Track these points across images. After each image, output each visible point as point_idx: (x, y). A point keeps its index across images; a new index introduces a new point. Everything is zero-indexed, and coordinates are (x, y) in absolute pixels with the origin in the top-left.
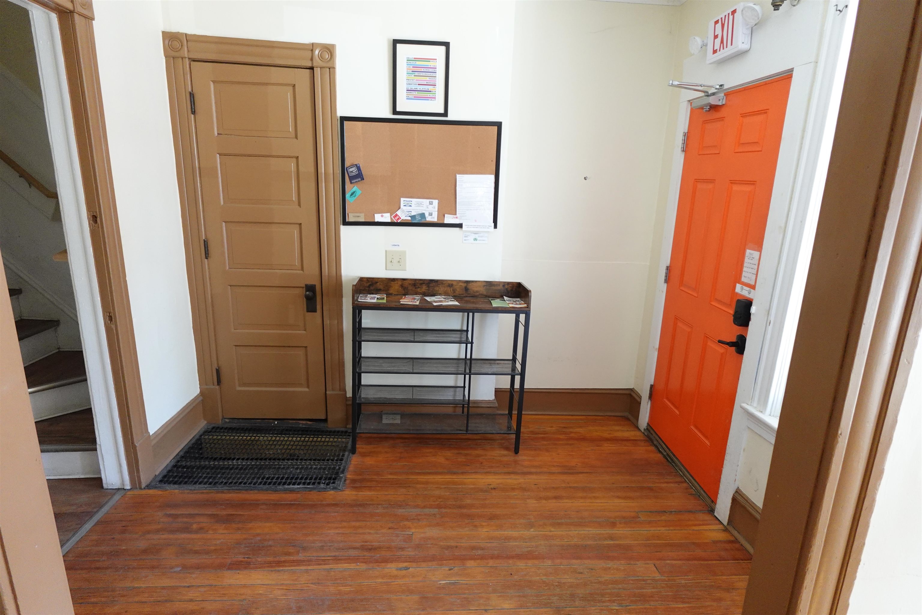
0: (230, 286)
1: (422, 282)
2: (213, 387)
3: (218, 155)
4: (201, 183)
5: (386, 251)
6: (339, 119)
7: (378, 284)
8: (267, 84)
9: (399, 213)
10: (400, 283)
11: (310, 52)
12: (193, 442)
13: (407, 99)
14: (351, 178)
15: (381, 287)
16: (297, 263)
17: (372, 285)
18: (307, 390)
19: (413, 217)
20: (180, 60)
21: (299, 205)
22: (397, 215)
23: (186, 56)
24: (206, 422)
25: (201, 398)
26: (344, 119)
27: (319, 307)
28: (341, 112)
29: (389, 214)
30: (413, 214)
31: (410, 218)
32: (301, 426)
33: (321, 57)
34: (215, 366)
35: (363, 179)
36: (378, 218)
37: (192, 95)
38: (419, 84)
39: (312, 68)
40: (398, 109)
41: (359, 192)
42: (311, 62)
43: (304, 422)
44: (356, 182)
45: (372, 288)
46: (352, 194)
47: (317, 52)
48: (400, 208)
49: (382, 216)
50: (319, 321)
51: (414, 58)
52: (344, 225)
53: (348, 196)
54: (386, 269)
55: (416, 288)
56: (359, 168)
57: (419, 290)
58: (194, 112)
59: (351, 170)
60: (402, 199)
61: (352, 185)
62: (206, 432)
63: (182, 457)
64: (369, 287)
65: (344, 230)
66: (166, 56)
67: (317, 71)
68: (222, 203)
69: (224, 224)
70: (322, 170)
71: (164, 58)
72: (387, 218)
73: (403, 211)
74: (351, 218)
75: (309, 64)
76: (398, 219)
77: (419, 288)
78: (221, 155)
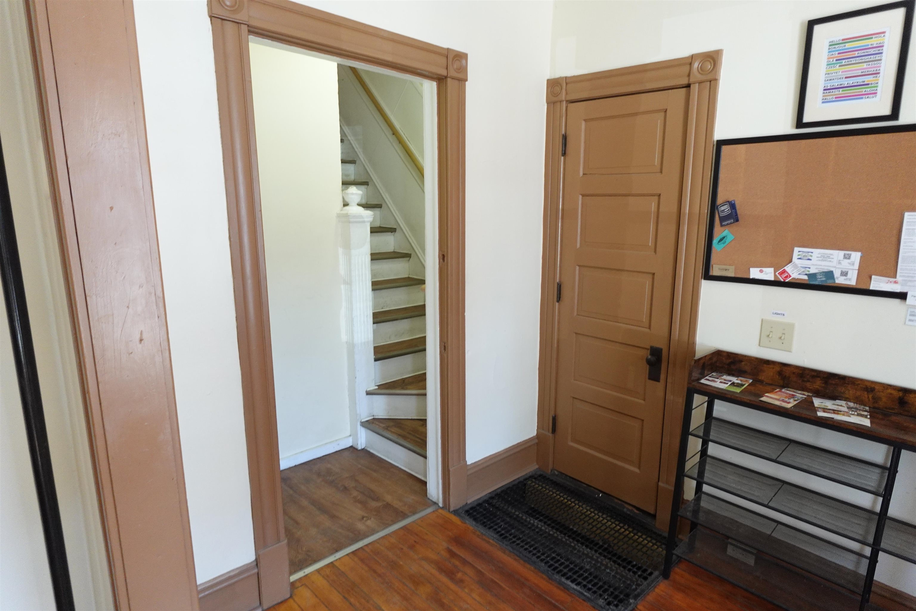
0: (576, 333)
1: (815, 374)
2: (547, 433)
3: (580, 197)
4: (562, 226)
5: (762, 320)
6: (715, 143)
7: (743, 363)
8: (636, 114)
9: (789, 268)
10: (778, 368)
11: (688, 66)
12: (514, 483)
13: (823, 102)
14: (722, 219)
15: (747, 368)
16: (645, 319)
17: (733, 363)
18: (637, 470)
19: (812, 276)
20: (559, 104)
21: (655, 251)
22: (784, 271)
23: (563, 98)
24: (537, 467)
25: (536, 441)
26: (721, 143)
27: (662, 376)
28: (720, 134)
29: (772, 270)
30: (813, 271)
31: (806, 277)
32: (625, 510)
33: (701, 70)
34: (552, 414)
35: (737, 220)
36: (755, 273)
37: (565, 138)
38: (846, 78)
39: (688, 86)
40: (806, 119)
41: (730, 238)
42: (687, 79)
43: (630, 508)
44: (728, 224)
45: (733, 367)
46: (721, 240)
47: (696, 65)
48: (791, 261)
49: (761, 271)
50: (661, 394)
51: (843, 40)
52: (705, 279)
53: (715, 242)
54: (759, 345)
55: (803, 381)
56: (733, 206)
57: (808, 385)
58: (564, 154)
59: (722, 208)
60: (796, 250)
61: (723, 228)
62: (531, 477)
63: (497, 495)
64: (729, 364)
65: (706, 286)
66: (548, 103)
67: (695, 88)
68: (578, 246)
69: (577, 268)
70: (686, 209)
71: (546, 105)
72: (768, 274)
73: (796, 266)
74: (715, 271)
75: (685, 81)
76: (786, 277)
77: (808, 381)
78: (583, 195)
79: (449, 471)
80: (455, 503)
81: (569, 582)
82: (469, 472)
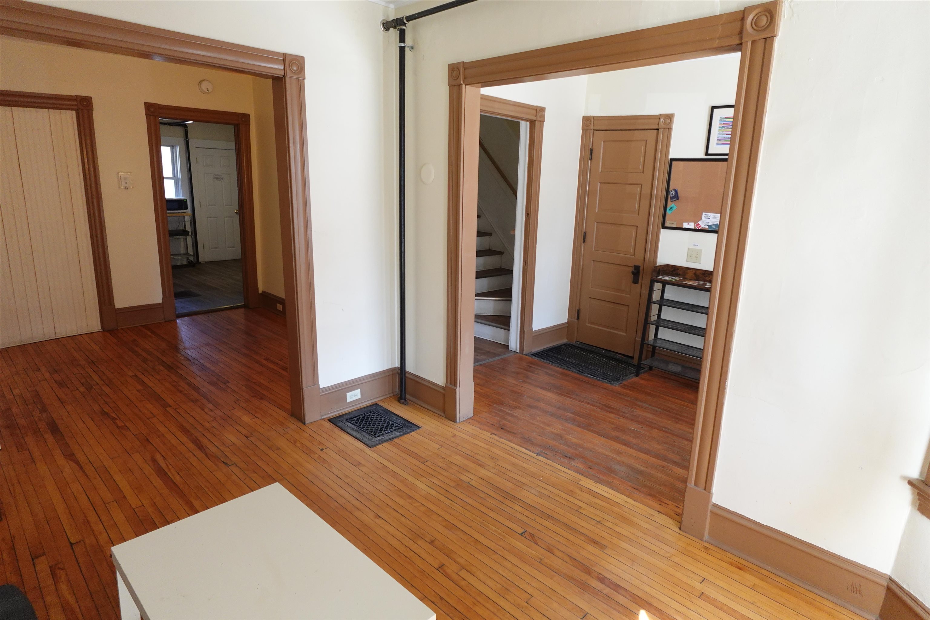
0: (593, 261)
1: (710, 273)
2: (574, 320)
3: (599, 183)
4: (588, 199)
5: (688, 248)
6: (670, 160)
7: (679, 270)
8: (632, 141)
9: (700, 223)
10: (694, 272)
11: (658, 120)
12: (556, 346)
13: (717, 145)
14: (671, 198)
15: (681, 273)
16: (632, 251)
17: (674, 270)
18: (625, 334)
19: (710, 226)
20: (589, 131)
21: (638, 214)
22: (698, 224)
23: (591, 128)
24: (567, 340)
25: (567, 325)
26: (672, 160)
27: (640, 281)
28: (672, 156)
29: (693, 224)
30: (710, 224)
31: (707, 227)
32: (617, 357)
33: (664, 122)
34: (577, 308)
35: (678, 199)
36: (685, 225)
37: (592, 150)
38: (726, 135)
39: (658, 129)
40: (710, 152)
41: (675, 207)
42: (657, 126)
43: (620, 356)
44: (674, 201)
45: (674, 273)
46: (670, 209)
47: (662, 120)
48: (701, 219)
49: (688, 224)
50: (639, 290)
51: (725, 117)
52: (662, 229)
53: (668, 209)
54: (687, 261)
55: (705, 277)
56: (676, 192)
57: (706, 278)
58: (591, 159)
59: (672, 193)
60: (704, 214)
61: (672, 203)
62: (565, 345)
63: (547, 350)
64: (672, 271)
65: (663, 231)
66: (583, 130)
67: (661, 131)
68: (597, 211)
69: (596, 223)
70: (655, 193)
71: (581, 130)
72: (691, 226)
73: (703, 222)
74: (667, 224)
75: (656, 128)
76: (699, 227)
77: (707, 277)
78: (601, 183)
79: (524, 331)
80: (526, 350)
81: (590, 376)
82: (534, 335)
